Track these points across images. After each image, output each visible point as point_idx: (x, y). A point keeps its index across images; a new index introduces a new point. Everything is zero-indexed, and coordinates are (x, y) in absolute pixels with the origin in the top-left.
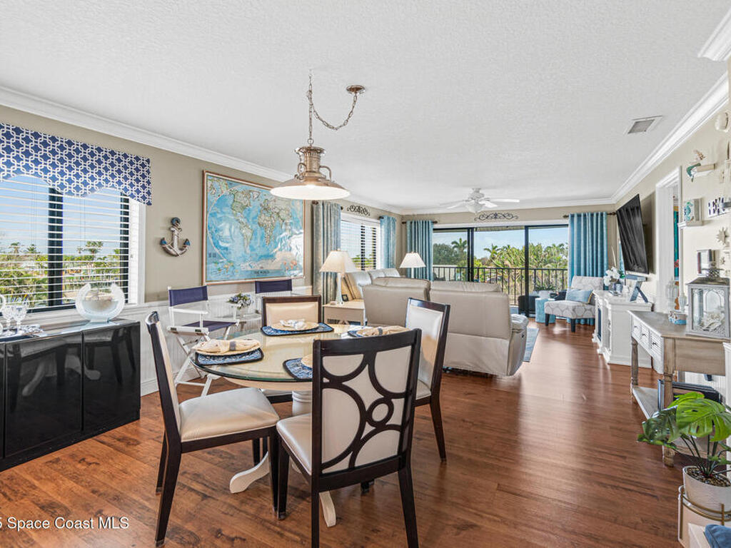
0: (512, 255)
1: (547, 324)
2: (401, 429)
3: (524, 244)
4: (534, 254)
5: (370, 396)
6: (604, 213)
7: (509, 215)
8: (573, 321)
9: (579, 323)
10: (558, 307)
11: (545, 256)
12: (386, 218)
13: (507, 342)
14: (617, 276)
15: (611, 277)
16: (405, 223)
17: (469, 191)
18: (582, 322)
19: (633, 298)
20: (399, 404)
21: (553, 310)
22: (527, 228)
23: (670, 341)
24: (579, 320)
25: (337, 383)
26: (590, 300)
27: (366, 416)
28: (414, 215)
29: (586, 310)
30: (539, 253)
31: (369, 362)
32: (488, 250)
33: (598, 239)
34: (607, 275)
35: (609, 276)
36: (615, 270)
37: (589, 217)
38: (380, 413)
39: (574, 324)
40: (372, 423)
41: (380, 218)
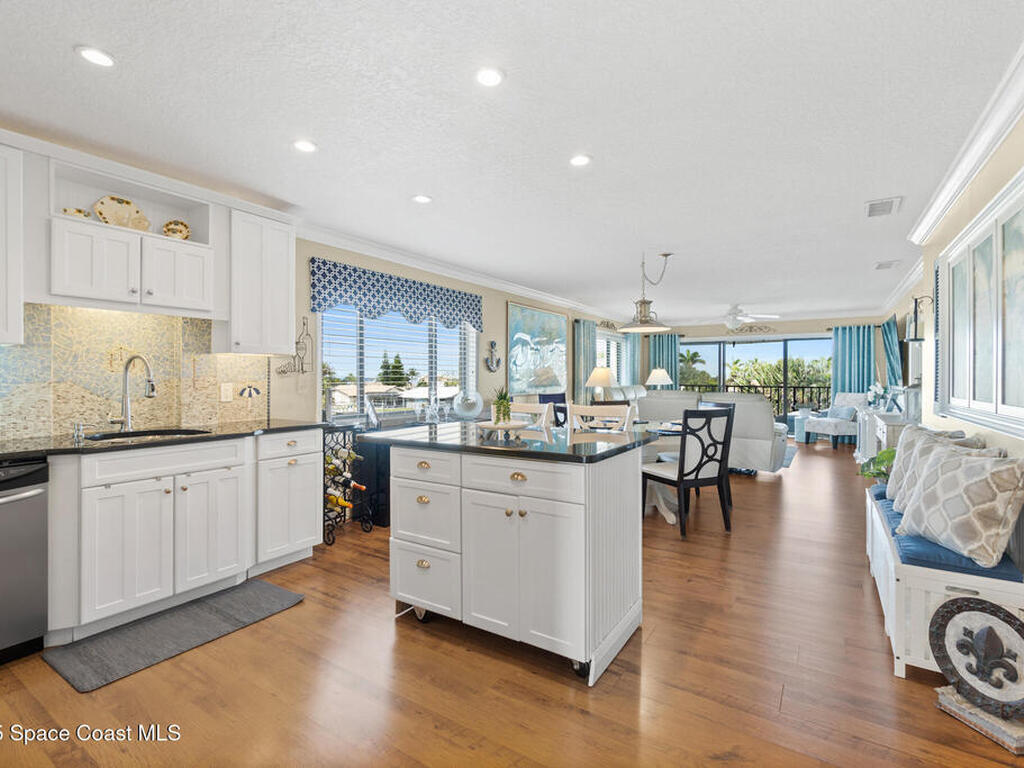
0: (761, 372)
1: (807, 442)
2: (720, 462)
3: (781, 357)
4: (794, 371)
5: (707, 441)
6: (872, 325)
7: (766, 327)
8: (835, 438)
9: (843, 442)
10: (819, 424)
11: (808, 373)
13: (770, 443)
14: (881, 391)
15: (876, 392)
17: (727, 307)
18: (846, 441)
19: (890, 410)
20: (720, 447)
21: (813, 427)
22: (785, 341)
23: (891, 428)
24: (843, 437)
25: (693, 432)
27: (704, 451)
30: (801, 370)
31: (708, 423)
33: (866, 354)
35: (873, 392)
36: (879, 385)
37: (854, 330)
38: (711, 451)
39: (837, 441)
40: (707, 456)
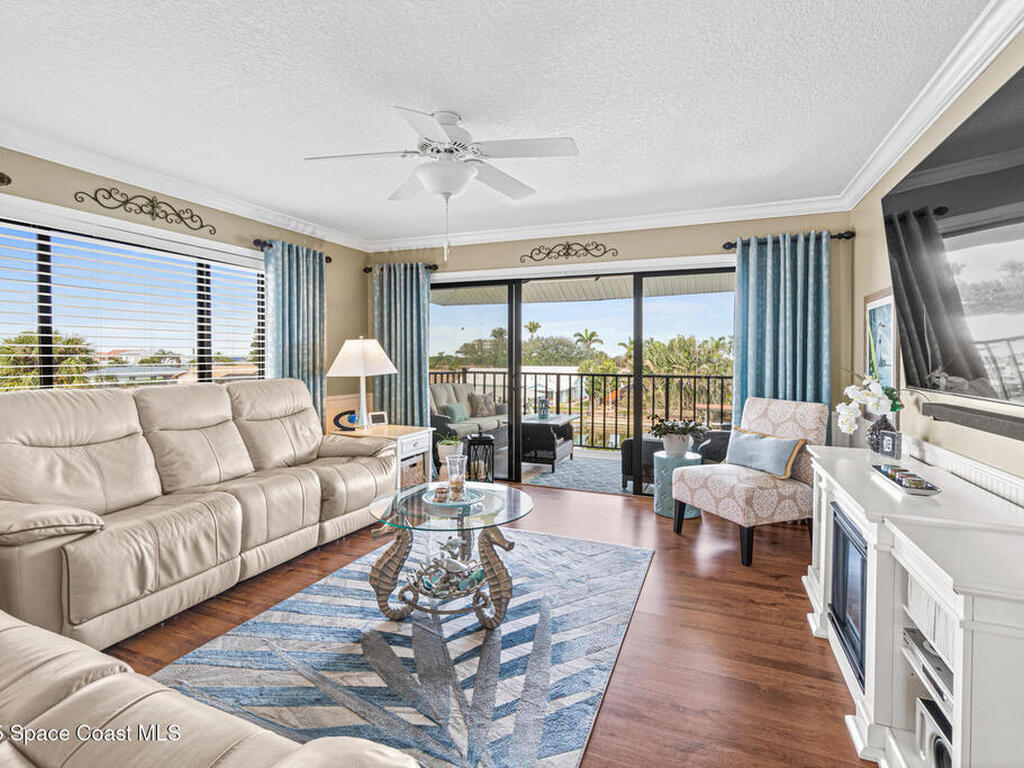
1: (678, 529)
6: (825, 234)
7: (597, 246)
8: (746, 533)
10: (705, 486)
12: (278, 246)
14: (881, 408)
15: (863, 408)
16: (370, 270)
21: (693, 491)
26: (792, 470)
28: (391, 252)
29: (781, 498)
32: (624, 345)
33: (809, 302)
34: (849, 401)
35: (854, 405)
36: (875, 387)
37: (785, 247)
39: (750, 541)
41: (260, 244)
